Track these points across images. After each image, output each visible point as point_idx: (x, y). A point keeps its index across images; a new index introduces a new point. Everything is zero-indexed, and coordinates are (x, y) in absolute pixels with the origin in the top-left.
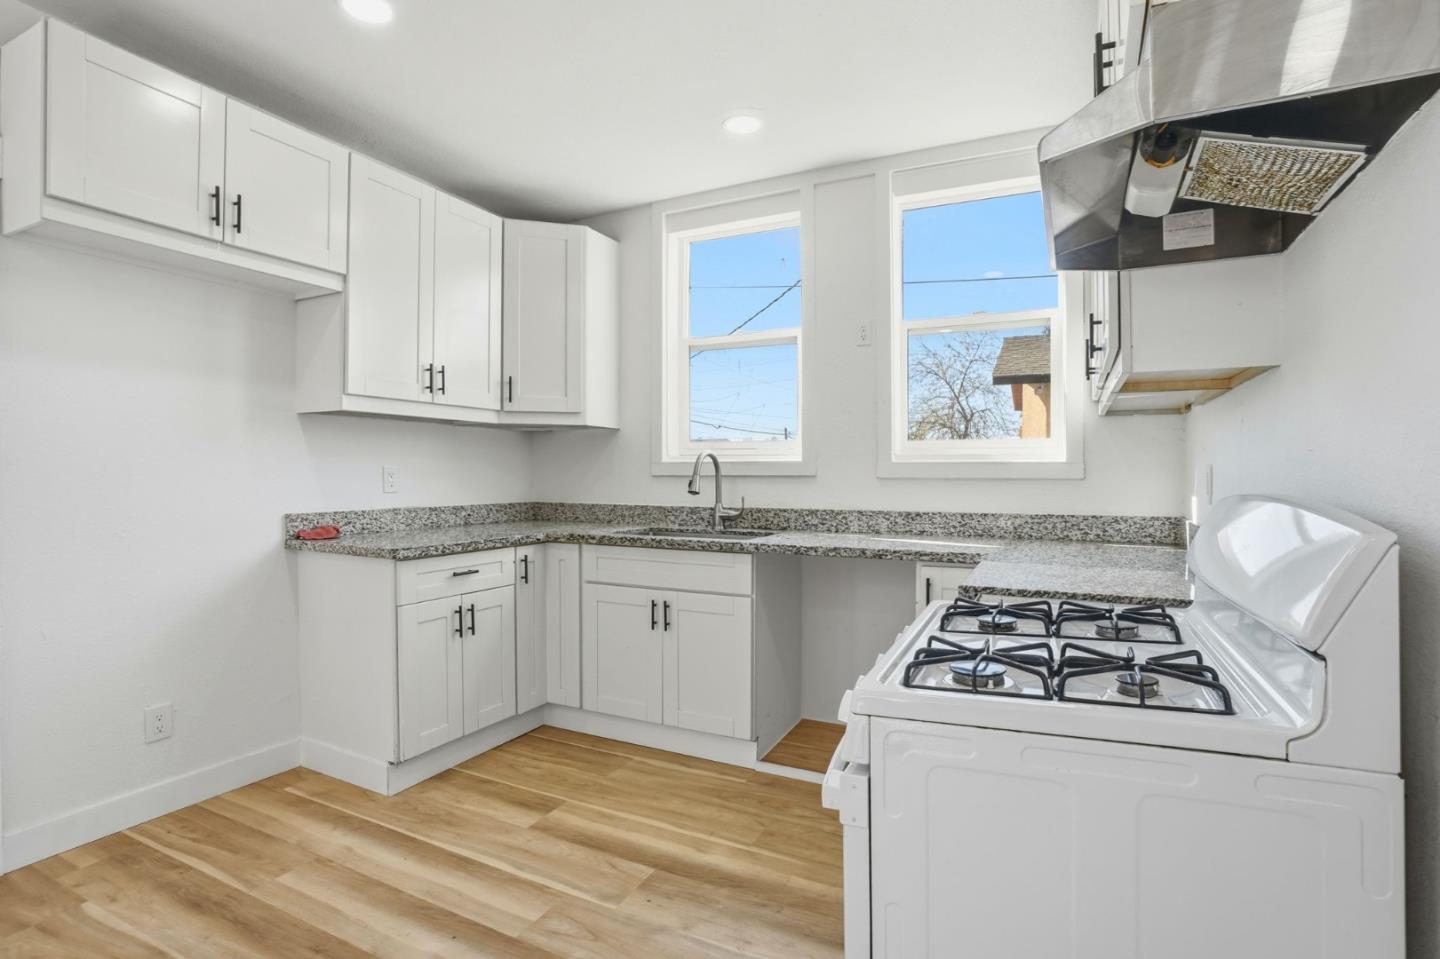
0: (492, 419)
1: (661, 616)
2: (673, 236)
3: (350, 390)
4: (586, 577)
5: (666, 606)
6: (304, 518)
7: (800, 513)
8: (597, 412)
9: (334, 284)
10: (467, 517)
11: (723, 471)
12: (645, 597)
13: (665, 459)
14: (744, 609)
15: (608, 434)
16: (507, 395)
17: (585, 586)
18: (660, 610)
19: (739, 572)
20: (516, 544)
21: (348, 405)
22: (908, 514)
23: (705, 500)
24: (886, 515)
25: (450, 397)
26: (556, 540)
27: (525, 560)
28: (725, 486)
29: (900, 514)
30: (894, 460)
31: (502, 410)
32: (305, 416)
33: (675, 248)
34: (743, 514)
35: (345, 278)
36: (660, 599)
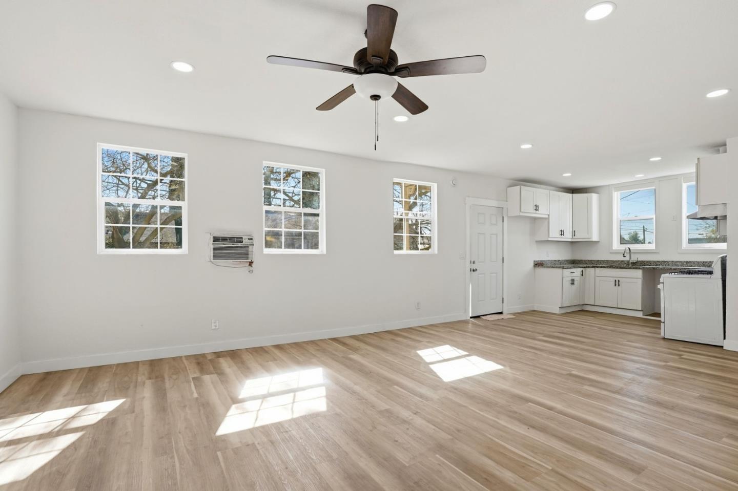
0: (570, 240)
1: (617, 283)
2: (616, 193)
3: (550, 236)
4: (596, 275)
5: (619, 281)
6: (537, 261)
7: (654, 262)
8: (595, 238)
9: (546, 216)
10: (560, 262)
11: (632, 251)
12: (613, 280)
13: (614, 249)
14: (640, 282)
15: (597, 242)
16: (574, 234)
17: (596, 277)
18: (617, 282)
19: (638, 273)
20: (581, 267)
21: (550, 239)
22: (687, 262)
23: (627, 259)
24: (681, 262)
25: (565, 236)
26: (589, 267)
27: (582, 271)
28: (632, 255)
29: (685, 262)
30: (683, 248)
31: (572, 238)
32: (537, 241)
33: (616, 195)
34: (637, 262)
35: (549, 215)
36: (617, 279)
